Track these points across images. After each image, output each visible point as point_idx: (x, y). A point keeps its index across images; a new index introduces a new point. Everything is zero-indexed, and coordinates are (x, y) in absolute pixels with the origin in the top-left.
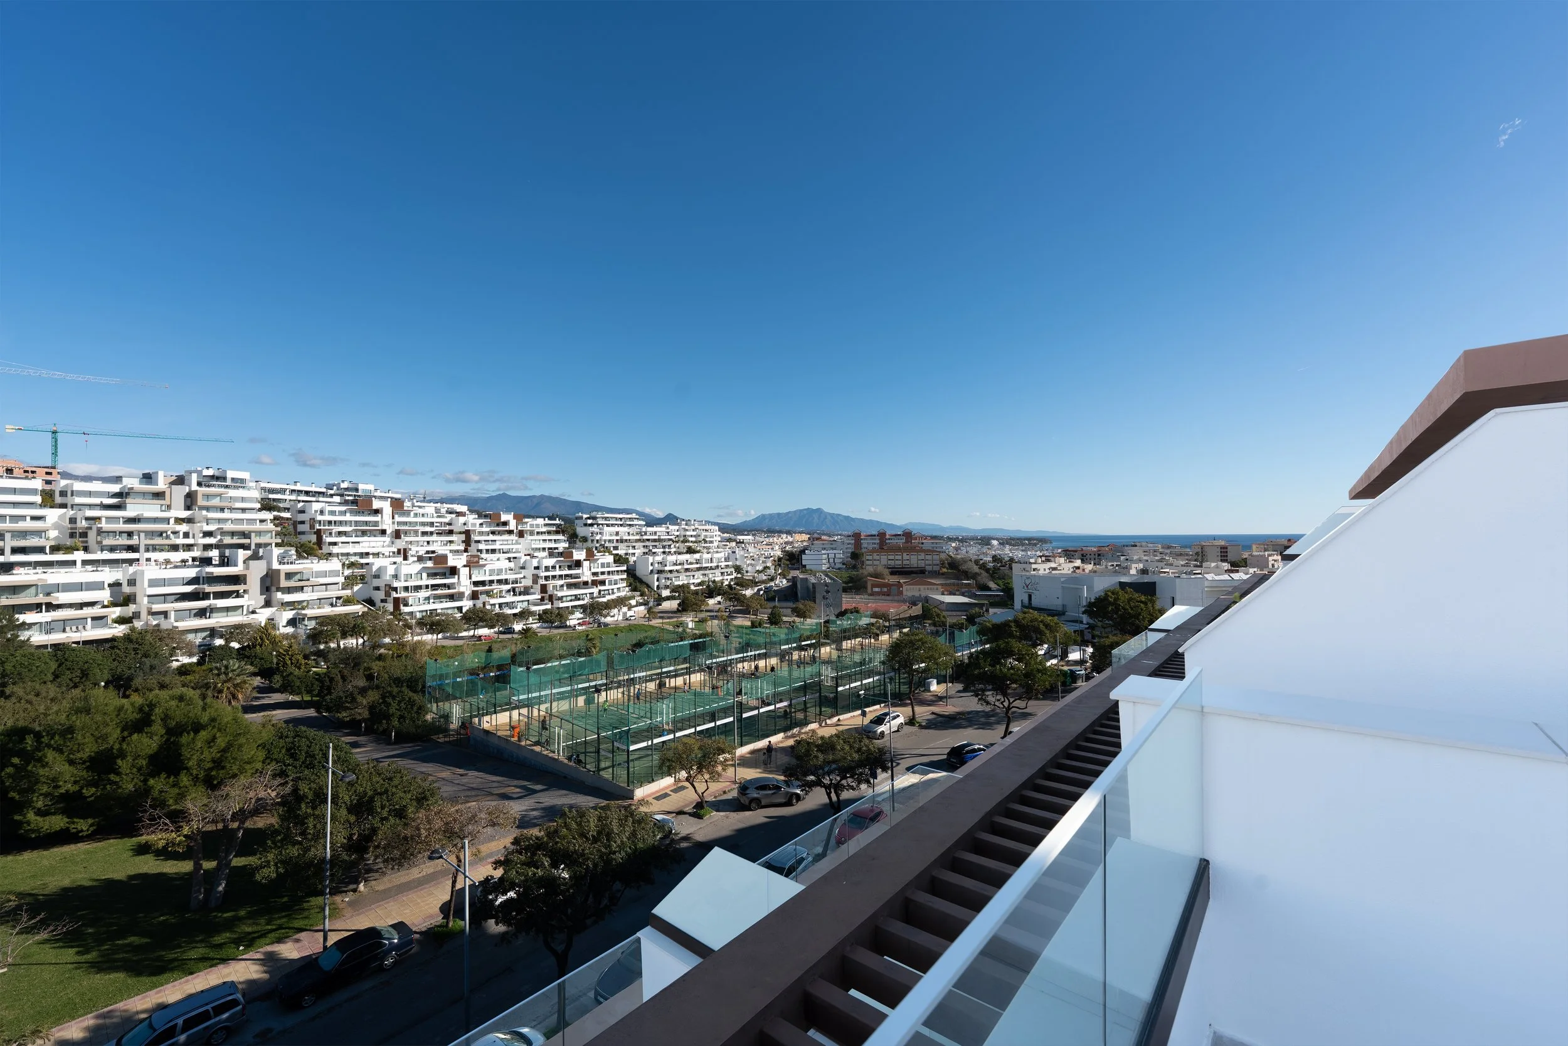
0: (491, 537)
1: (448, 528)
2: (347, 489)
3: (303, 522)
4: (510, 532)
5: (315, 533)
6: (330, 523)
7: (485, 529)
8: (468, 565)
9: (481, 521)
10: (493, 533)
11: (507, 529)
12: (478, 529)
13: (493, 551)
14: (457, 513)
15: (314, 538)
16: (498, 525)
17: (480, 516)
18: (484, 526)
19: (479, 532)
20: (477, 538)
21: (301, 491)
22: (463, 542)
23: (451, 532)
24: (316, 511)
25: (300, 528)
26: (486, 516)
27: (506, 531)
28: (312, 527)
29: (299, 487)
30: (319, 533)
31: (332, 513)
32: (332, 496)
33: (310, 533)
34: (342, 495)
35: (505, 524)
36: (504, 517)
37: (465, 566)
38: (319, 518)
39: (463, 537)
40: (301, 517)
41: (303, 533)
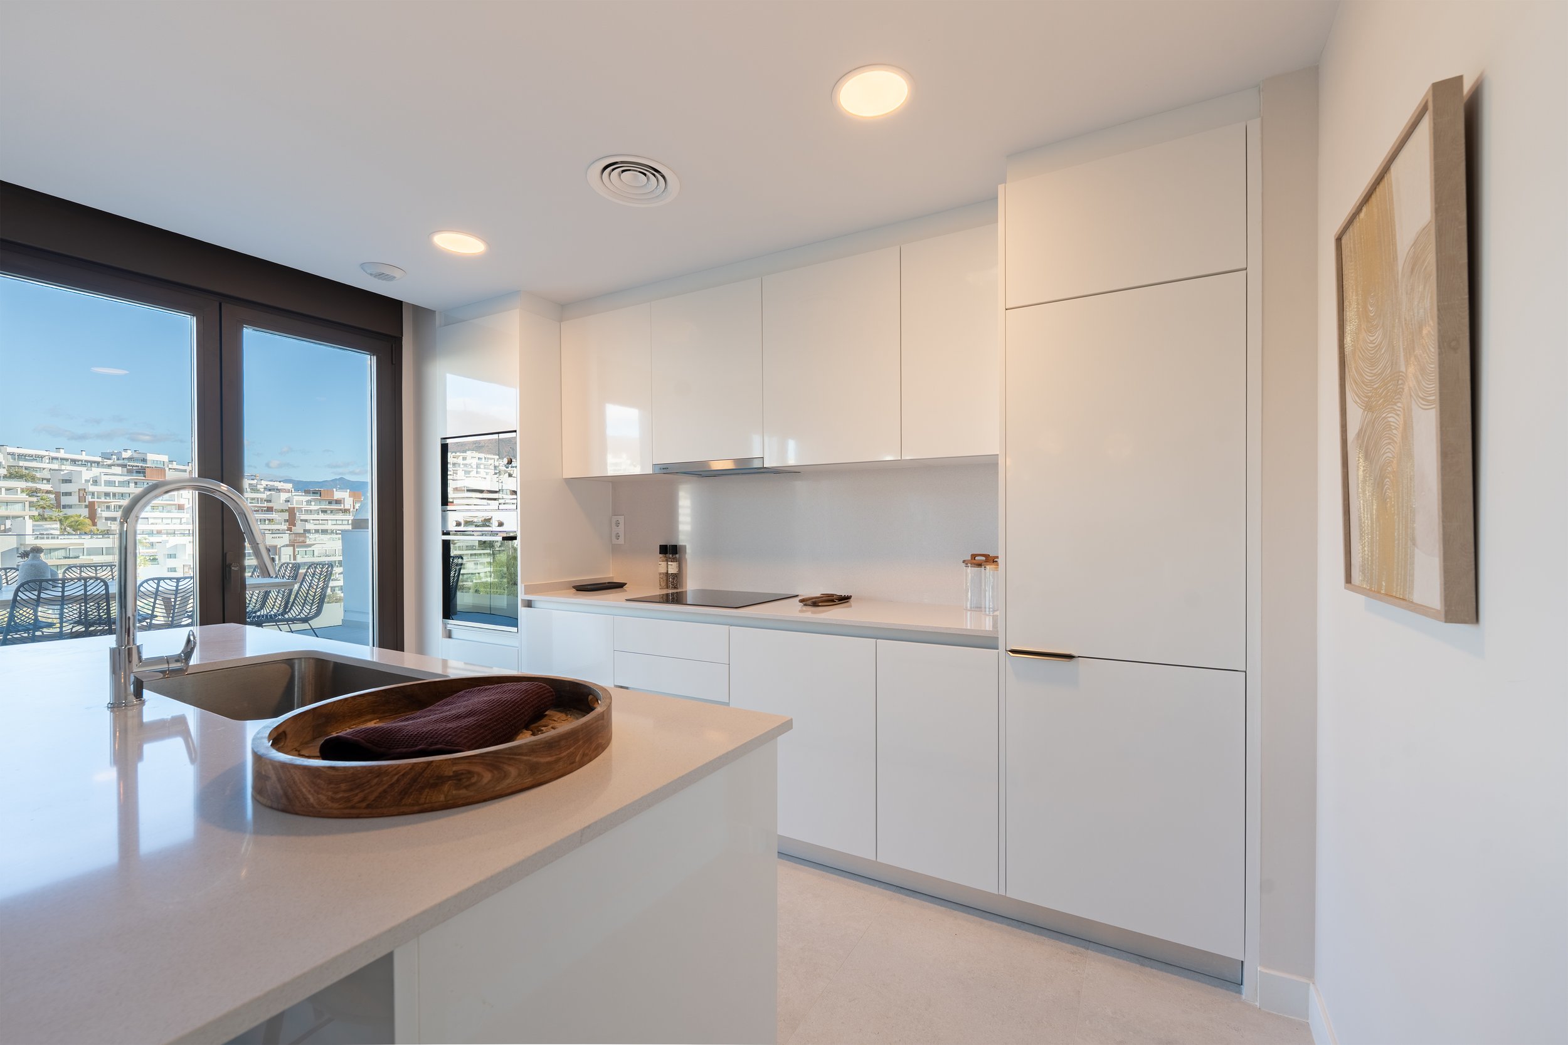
0: (322, 516)
1: (266, 504)
2: (130, 459)
3: (69, 494)
4: (346, 511)
5: (86, 506)
6: (107, 495)
7: (314, 507)
8: (292, 544)
9: (309, 498)
10: (324, 511)
11: (342, 507)
12: (305, 506)
13: (324, 532)
14: (277, 489)
15: (85, 512)
16: (330, 503)
17: (307, 492)
18: (313, 503)
19: (307, 511)
20: (303, 517)
21: (67, 460)
22: (286, 521)
23: (270, 510)
24: (87, 481)
25: (65, 500)
26: (315, 493)
27: (341, 510)
28: (82, 499)
29: (62, 454)
30: (91, 507)
31: (109, 483)
32: (110, 466)
33: (79, 506)
34: (124, 466)
35: (338, 502)
36: (338, 495)
37: (287, 546)
38: (92, 488)
39: (286, 516)
40: (65, 488)
41: (70, 507)
